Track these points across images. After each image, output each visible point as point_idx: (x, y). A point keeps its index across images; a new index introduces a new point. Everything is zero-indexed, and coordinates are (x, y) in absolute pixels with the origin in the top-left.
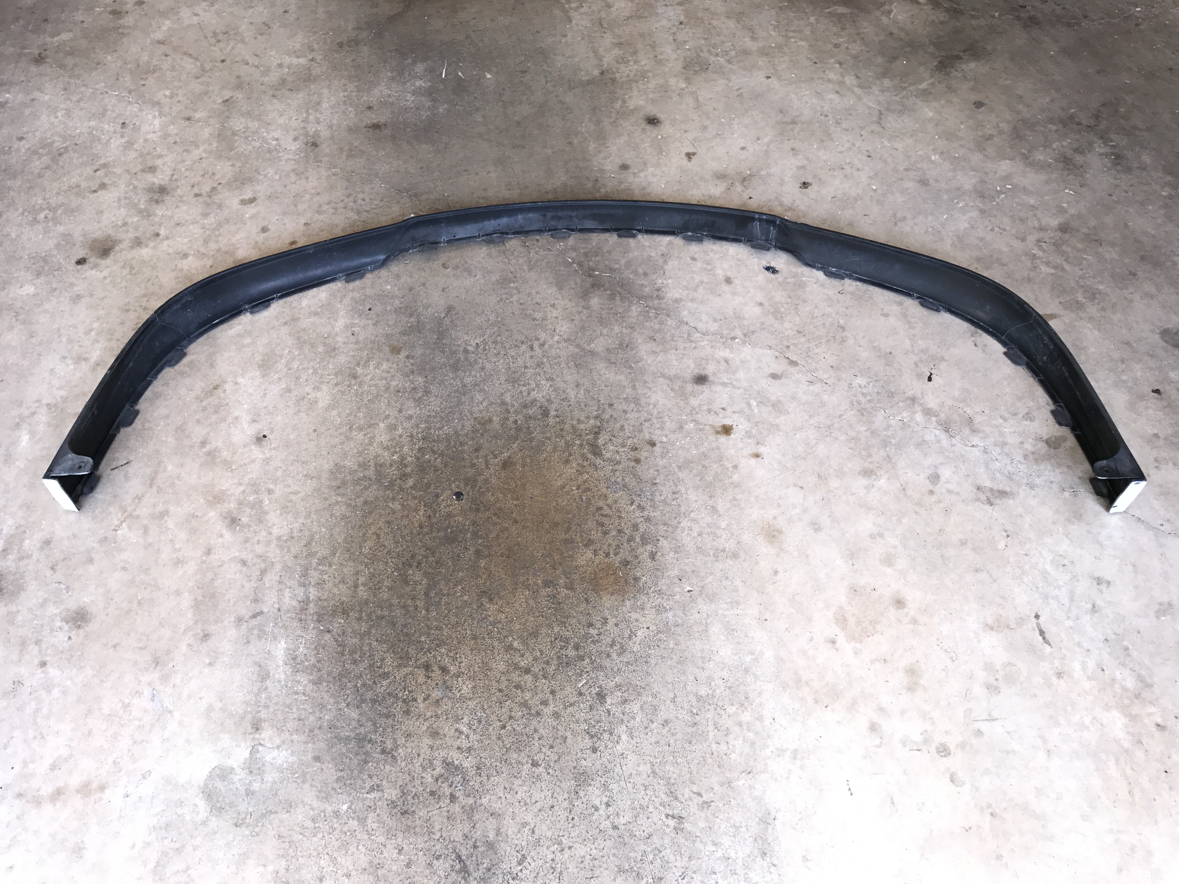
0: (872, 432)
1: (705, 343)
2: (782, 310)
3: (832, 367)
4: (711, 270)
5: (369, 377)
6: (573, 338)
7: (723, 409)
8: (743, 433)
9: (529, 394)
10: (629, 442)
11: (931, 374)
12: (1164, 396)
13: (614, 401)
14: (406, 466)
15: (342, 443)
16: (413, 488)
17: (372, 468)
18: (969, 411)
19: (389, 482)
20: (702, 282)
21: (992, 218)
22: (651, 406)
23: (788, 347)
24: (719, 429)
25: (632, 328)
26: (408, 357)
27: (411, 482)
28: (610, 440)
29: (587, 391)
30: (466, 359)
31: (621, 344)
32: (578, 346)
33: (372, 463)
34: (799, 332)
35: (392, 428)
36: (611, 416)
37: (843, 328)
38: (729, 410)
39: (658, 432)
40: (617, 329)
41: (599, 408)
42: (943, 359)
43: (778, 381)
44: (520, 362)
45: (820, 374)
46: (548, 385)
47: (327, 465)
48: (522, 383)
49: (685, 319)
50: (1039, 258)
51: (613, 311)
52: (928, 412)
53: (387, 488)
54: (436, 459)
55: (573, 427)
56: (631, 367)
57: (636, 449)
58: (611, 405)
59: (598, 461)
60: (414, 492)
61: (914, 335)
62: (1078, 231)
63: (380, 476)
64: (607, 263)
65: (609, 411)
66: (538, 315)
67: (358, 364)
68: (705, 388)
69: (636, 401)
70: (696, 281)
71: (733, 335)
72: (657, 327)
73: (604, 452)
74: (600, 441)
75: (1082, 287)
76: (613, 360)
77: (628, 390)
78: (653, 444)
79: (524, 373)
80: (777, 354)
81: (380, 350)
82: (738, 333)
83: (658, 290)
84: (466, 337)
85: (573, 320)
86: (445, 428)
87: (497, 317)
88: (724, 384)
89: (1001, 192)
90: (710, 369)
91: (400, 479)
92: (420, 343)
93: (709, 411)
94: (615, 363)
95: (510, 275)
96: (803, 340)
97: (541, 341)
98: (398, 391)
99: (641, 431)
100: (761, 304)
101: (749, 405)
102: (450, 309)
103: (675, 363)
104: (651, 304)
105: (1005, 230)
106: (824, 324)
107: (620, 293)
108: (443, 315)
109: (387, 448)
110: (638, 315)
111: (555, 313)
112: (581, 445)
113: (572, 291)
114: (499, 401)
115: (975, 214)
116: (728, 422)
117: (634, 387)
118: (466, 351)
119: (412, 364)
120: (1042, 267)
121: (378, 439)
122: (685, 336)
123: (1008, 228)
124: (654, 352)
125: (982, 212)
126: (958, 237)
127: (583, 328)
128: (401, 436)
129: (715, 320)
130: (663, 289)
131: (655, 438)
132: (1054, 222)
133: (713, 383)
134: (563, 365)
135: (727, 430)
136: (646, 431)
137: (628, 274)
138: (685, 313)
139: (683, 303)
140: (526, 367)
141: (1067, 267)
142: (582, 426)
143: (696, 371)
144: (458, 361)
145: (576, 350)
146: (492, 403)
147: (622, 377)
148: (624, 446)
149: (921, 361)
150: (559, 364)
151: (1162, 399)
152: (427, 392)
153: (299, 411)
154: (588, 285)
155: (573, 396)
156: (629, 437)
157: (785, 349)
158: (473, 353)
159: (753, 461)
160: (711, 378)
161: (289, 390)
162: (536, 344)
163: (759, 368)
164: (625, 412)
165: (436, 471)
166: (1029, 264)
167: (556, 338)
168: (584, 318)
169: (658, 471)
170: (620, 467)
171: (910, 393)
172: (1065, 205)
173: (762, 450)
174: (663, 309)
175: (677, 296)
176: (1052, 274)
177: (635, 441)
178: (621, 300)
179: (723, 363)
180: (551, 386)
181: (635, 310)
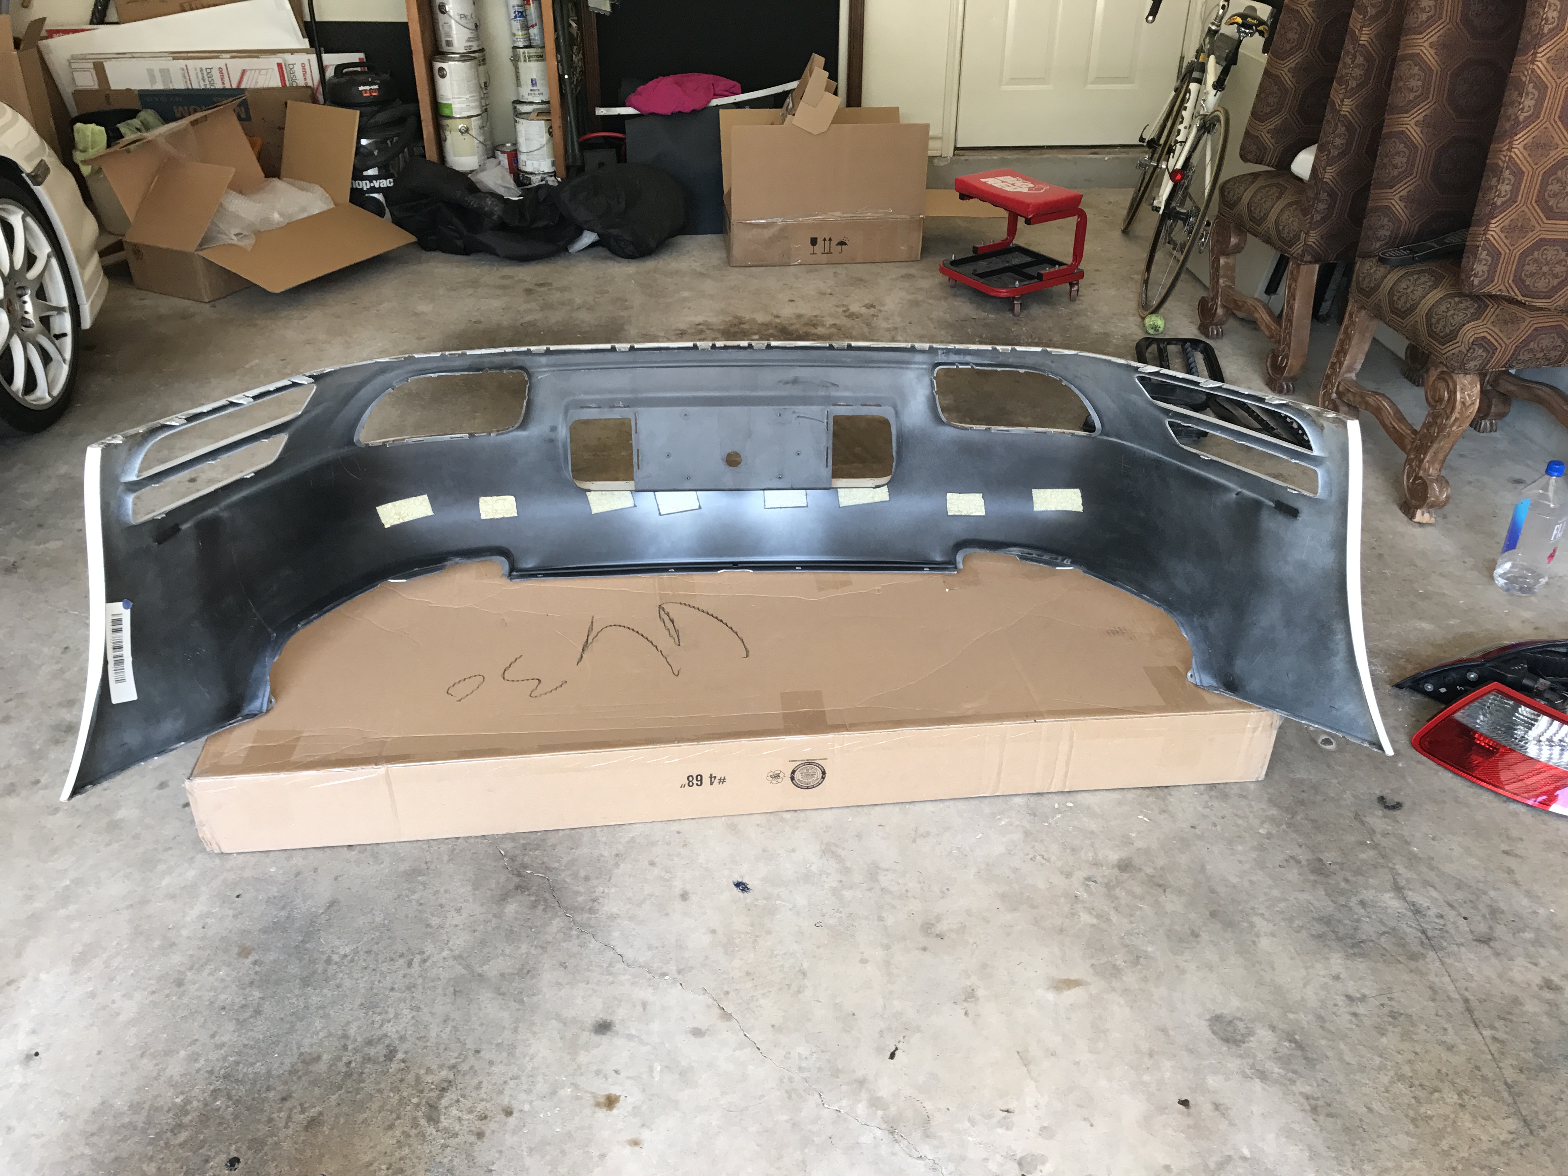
0: (794, 1124)
1: (627, 977)
2: (737, 941)
3: (773, 1026)
4: (668, 881)
5: (197, 986)
6: (465, 955)
7: (617, 1072)
8: (630, 1109)
9: (382, 1026)
10: (480, 1107)
11: (897, 1049)
12: (1192, 1110)
13: (484, 1046)
14: (187, 1113)
15: (123, 1074)
16: (181, 1145)
17: (144, 1113)
18: (929, 1105)
19: (157, 1134)
20: (651, 895)
21: (1036, 844)
22: (527, 1059)
23: (727, 993)
24: (602, 1100)
25: (542, 948)
26: (255, 963)
27: (183, 1136)
28: (458, 1101)
29: (455, 1029)
30: (325, 971)
31: (521, 970)
32: (468, 967)
33: (147, 1106)
34: (748, 974)
35: (194, 1057)
36: (472, 1067)
37: (804, 974)
38: (624, 1074)
39: (523, 1096)
40: (524, 948)
41: (460, 1054)
42: (918, 1029)
43: (699, 1040)
44: (388, 982)
45: (755, 1036)
46: (409, 1017)
47: (93, 1102)
48: (378, 1010)
49: (613, 943)
50: (1083, 902)
51: (530, 924)
52: (875, 1103)
53: (151, 1143)
54: (228, 1107)
55: (418, 1078)
56: (521, 1002)
57: (486, 1117)
58: (477, 1052)
59: (431, 1130)
60: (181, 1151)
61: (891, 992)
62: (1140, 870)
63: (149, 1124)
64: (546, 859)
65: (472, 1060)
66: (435, 921)
67: (191, 968)
68: (604, 1039)
69: (511, 1050)
70: (645, 893)
71: (664, 970)
72: (575, 949)
73: (442, 1118)
74: (444, 1102)
75: (1127, 946)
76: (503, 990)
77: (507, 1034)
78: (509, 1113)
79: (387, 996)
80: (711, 1001)
81: (226, 951)
82: (672, 968)
83: (594, 901)
84: (337, 943)
85: (474, 931)
86: (259, 1064)
87: (384, 919)
88: (630, 1037)
89: (1058, 811)
90: (618, 1016)
91: (172, 1131)
92: (279, 944)
93: (598, 1073)
94: (504, 994)
95: (424, 866)
96: (749, 985)
97: (425, 956)
98: (223, 1008)
99: (501, 1092)
100: (714, 932)
101: (651, 1069)
102: (333, 903)
103: (579, 1001)
104: (578, 918)
105: (1048, 860)
106: (782, 966)
107: (546, 900)
108: (321, 911)
109: (174, 1086)
110: (559, 931)
111: (457, 919)
112: (418, 1105)
113: (489, 892)
114: (340, 1032)
115: (1018, 836)
116: (615, 1091)
117: (515, 1030)
118: (329, 961)
119: (256, 973)
120: (1081, 914)
121: (168, 1073)
122: (605, 965)
123: (1053, 858)
124: (559, 984)
125: (1027, 833)
126: (988, 865)
127: (483, 943)
128: (198, 1071)
129: (650, 948)
130: (601, 900)
131: (515, 1105)
132: (1114, 856)
133: (617, 1033)
134: (440, 991)
135: (611, 1102)
136: (507, 1092)
137: (565, 876)
138: (616, 934)
139: (619, 921)
140: (392, 989)
141: (1114, 918)
142: (429, 1078)
143: (601, 1016)
144: (314, 972)
145: (464, 972)
146: (330, 1035)
147: (505, 1015)
148: (470, 1111)
149: (890, 1029)
150: (435, 988)
151: (1189, 1115)
152: (258, 1012)
153: (92, 1025)
154: (512, 886)
155: (434, 1035)
156: (482, 1100)
157: (722, 996)
158: (336, 963)
159: (628, 1150)
160: (618, 1027)
161: (93, 995)
162: (417, 959)
163: (682, 1019)
164: (491, 1063)
165: (220, 1124)
166: (1066, 909)
167: (446, 953)
168: (490, 929)
169: (501, 1152)
170: (453, 1142)
171: (859, 1074)
172: (1133, 835)
173: (646, 1135)
174: (591, 927)
175: (615, 910)
176: (1093, 926)
177: (488, 1105)
178: (544, 910)
179: (639, 1008)
180: (413, 1017)
181: (557, 924)
